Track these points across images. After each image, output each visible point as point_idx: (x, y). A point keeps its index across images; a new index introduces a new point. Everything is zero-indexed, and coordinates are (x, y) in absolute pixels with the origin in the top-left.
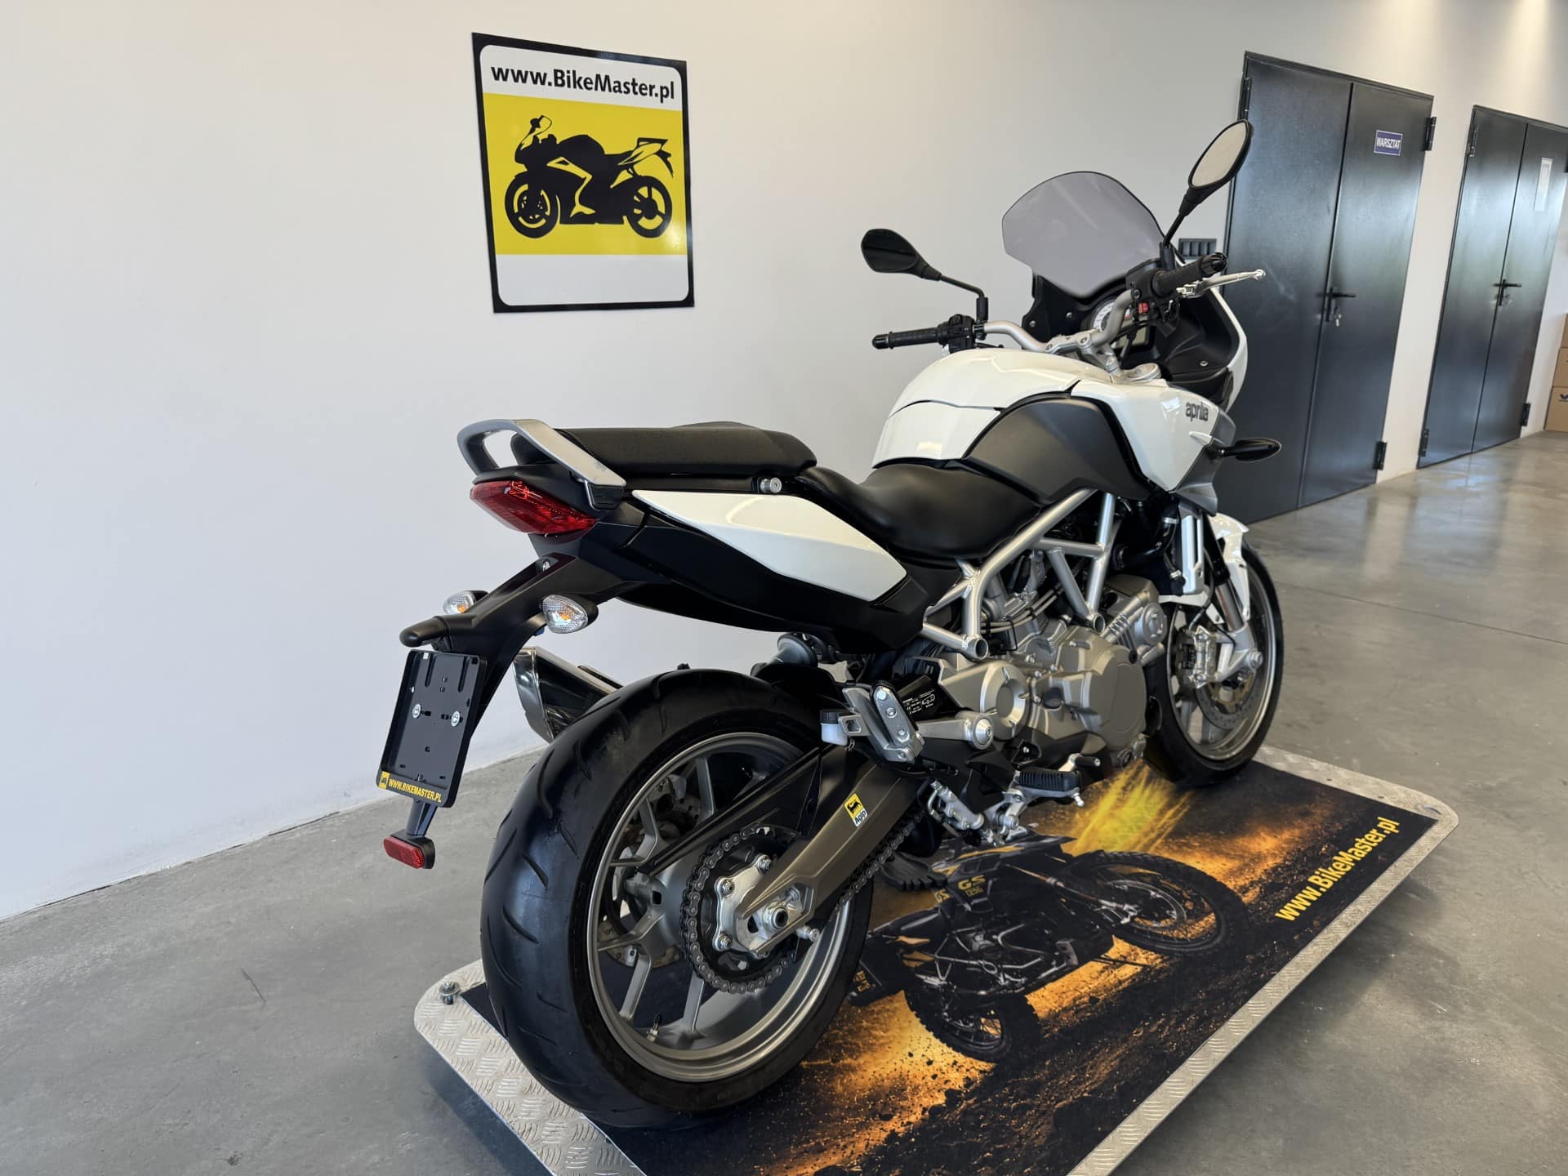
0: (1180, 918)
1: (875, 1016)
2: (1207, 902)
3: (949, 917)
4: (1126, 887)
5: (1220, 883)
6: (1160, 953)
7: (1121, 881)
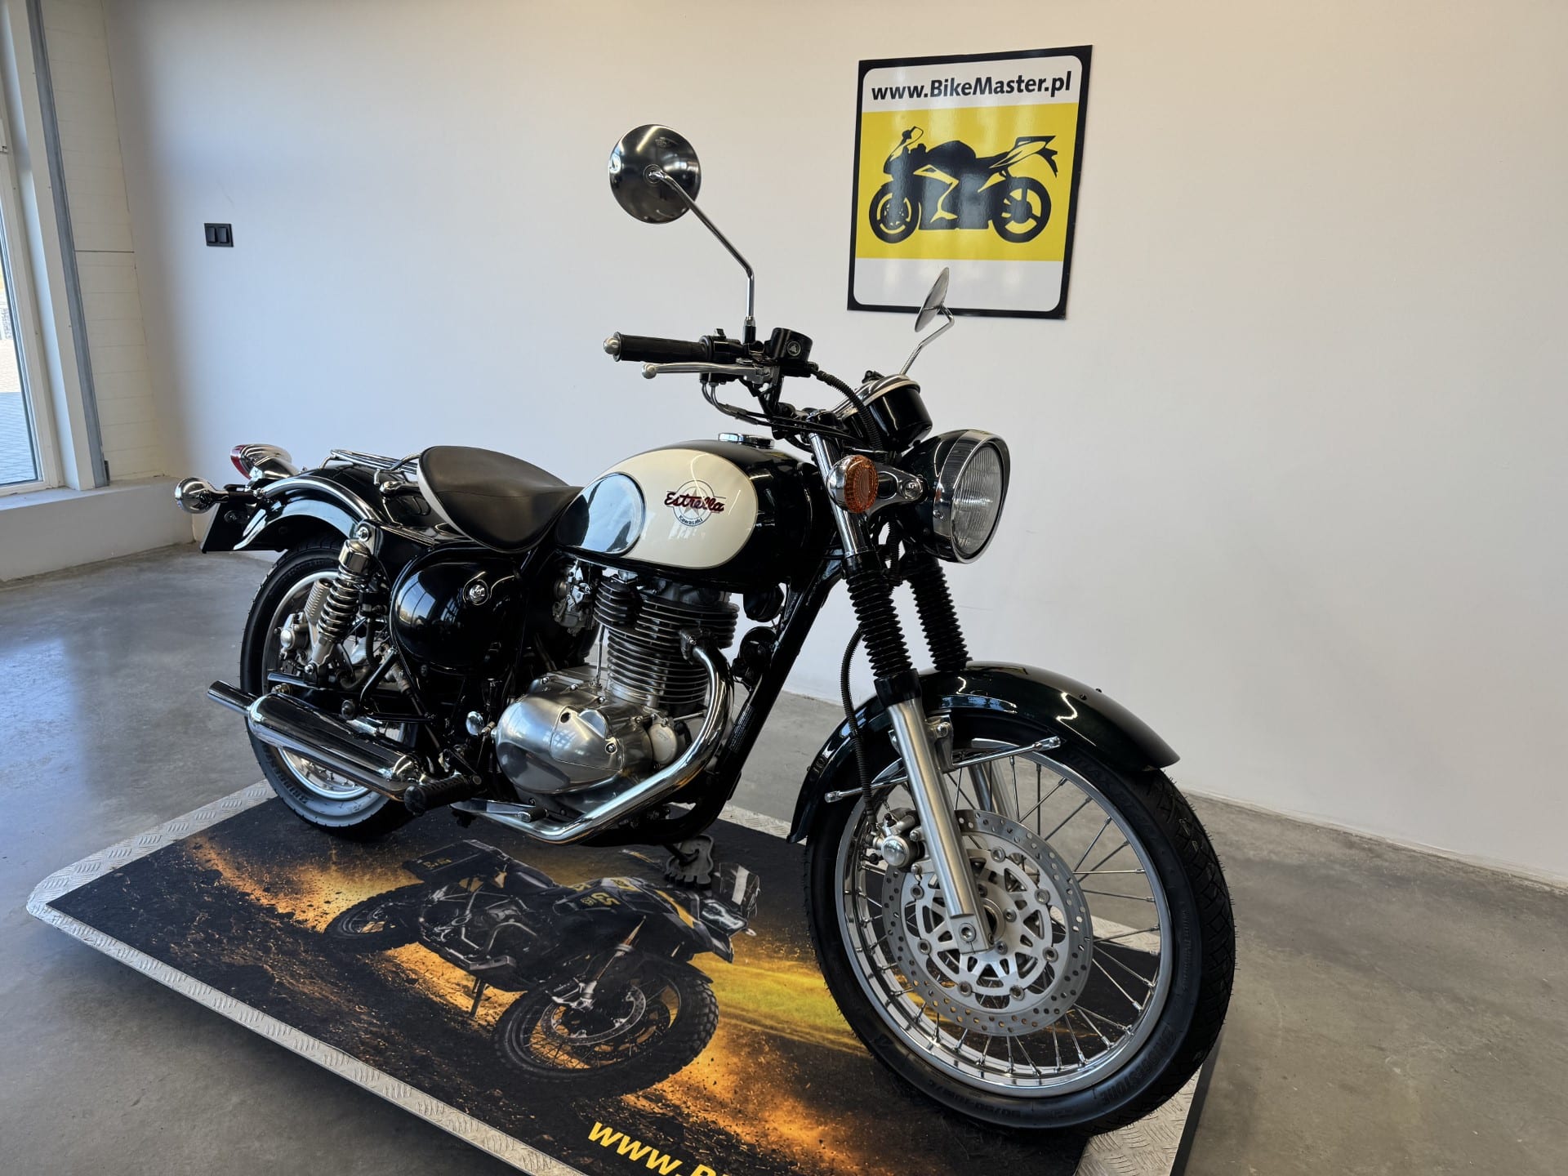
0: (573, 1041)
2: (614, 1063)
4: (632, 999)
5: (668, 1077)
6: (496, 1024)
7: (643, 996)
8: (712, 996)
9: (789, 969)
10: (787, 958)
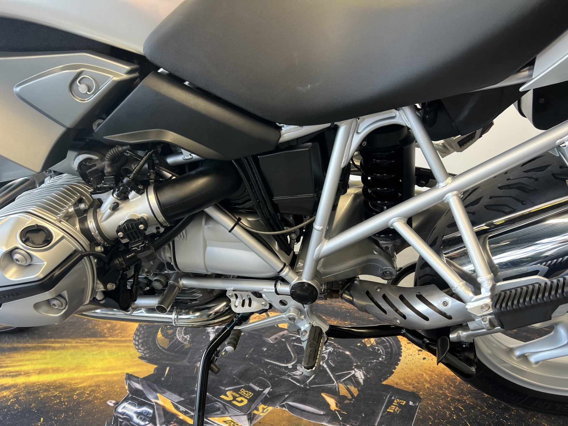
1: (416, 385)
3: (286, 396)
7: (180, 340)
8: (138, 349)
9: (84, 379)
10: (84, 387)
